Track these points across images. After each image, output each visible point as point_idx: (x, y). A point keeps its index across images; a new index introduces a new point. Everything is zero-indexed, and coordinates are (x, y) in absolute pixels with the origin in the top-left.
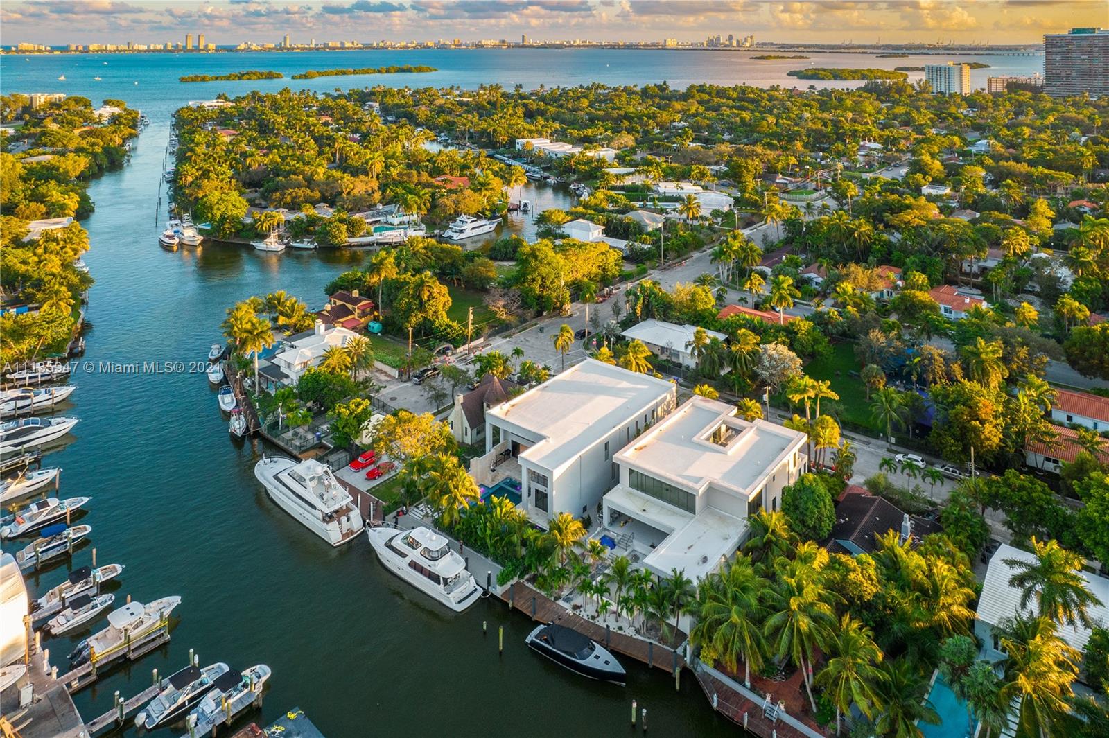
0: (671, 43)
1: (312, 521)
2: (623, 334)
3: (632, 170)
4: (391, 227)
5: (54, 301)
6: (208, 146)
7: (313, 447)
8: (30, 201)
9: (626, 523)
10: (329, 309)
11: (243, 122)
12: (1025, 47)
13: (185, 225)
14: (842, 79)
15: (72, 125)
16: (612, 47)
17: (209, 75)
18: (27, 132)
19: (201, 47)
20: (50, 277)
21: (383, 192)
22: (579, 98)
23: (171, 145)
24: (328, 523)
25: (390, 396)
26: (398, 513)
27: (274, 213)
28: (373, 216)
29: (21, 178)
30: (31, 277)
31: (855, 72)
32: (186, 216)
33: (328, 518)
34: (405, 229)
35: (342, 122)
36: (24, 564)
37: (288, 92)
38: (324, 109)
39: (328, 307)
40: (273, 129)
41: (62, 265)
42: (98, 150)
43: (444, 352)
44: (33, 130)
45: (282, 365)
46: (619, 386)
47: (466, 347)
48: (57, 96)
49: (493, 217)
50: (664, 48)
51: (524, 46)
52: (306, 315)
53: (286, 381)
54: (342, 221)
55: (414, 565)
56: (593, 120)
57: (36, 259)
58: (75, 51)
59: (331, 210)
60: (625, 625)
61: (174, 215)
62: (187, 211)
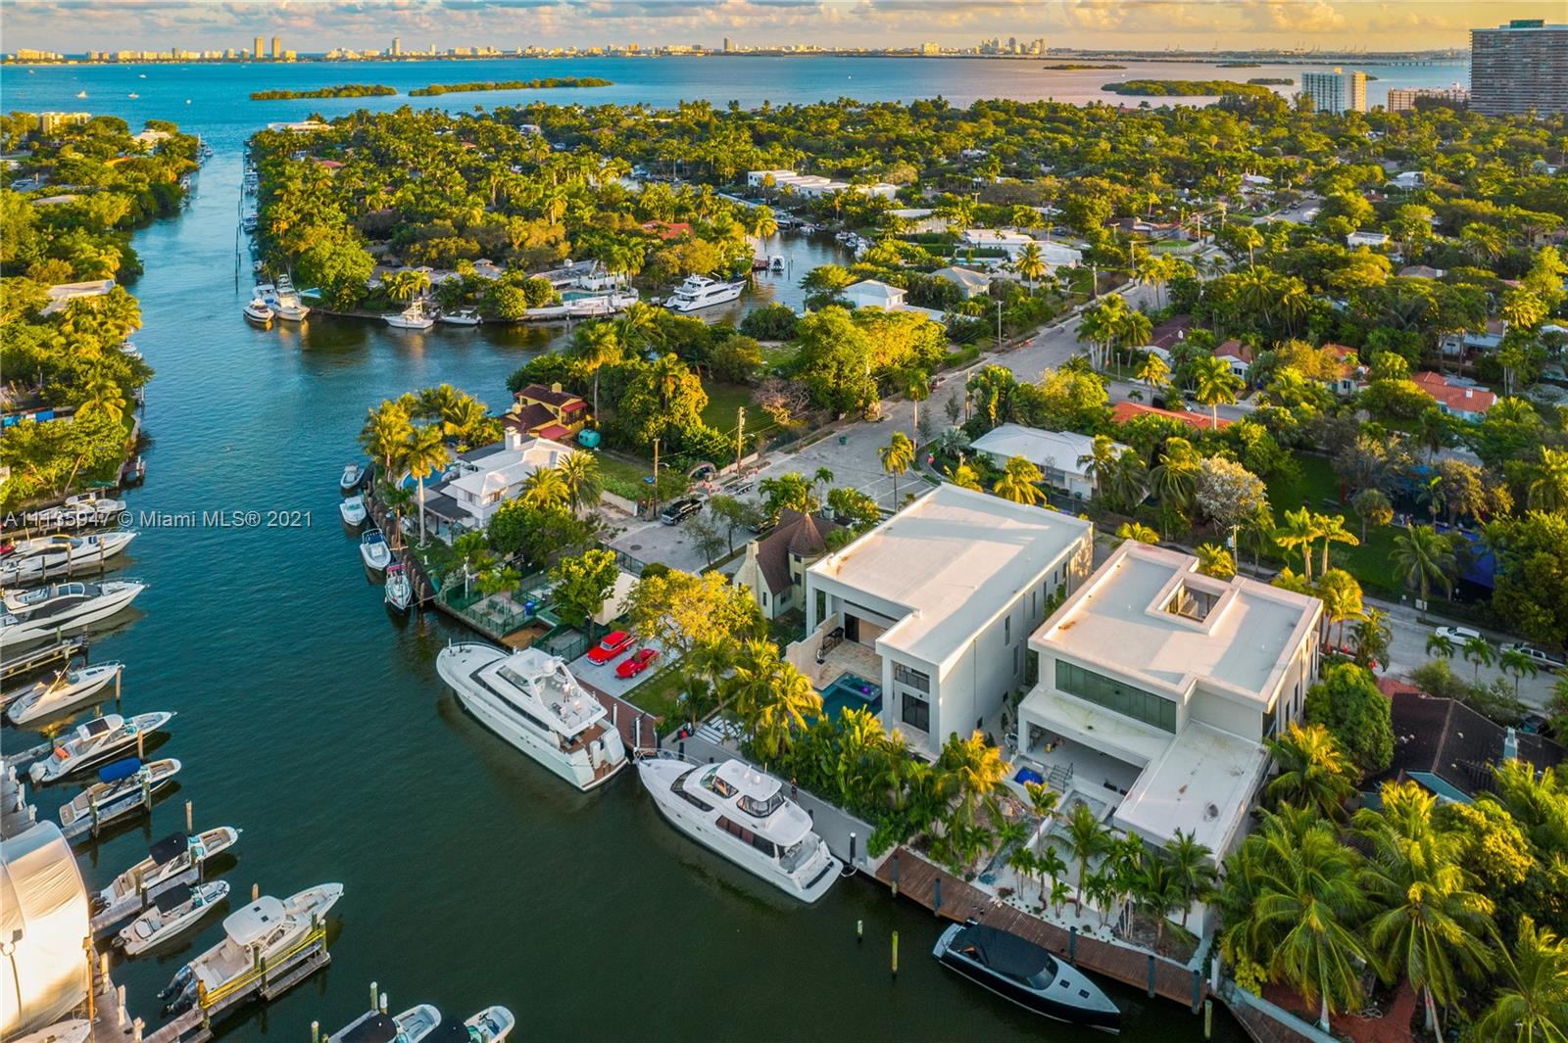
0: (931, 49)
1: (543, 749)
2: (973, 445)
3: (928, 212)
4: (588, 292)
5: (97, 401)
6: (304, 181)
7: (523, 627)
8: (49, 258)
9: (1054, 746)
10: (518, 411)
11: (350, 151)
12: (1417, 55)
13: (282, 291)
14: (1179, 94)
15: (102, 155)
16: (850, 55)
17: (292, 91)
18: (37, 165)
19: (276, 55)
20: (87, 367)
21: (573, 242)
22: (823, 118)
23: (247, 181)
24: (570, 752)
25: (630, 544)
26: (680, 733)
27: (414, 273)
28: (560, 277)
29: (33, 225)
30: (56, 367)
31: (1197, 85)
32: (284, 278)
33: (570, 745)
34: (609, 295)
35: (492, 150)
36: (73, 829)
37: (409, 111)
38: (464, 133)
39: (517, 408)
40: (396, 159)
41: (102, 349)
42: (144, 188)
43: (701, 476)
44: (45, 162)
45: (460, 497)
46: (1003, 526)
47: (734, 466)
48: (78, 115)
49: (734, 279)
50: (921, 56)
51: (727, 54)
52: (485, 421)
53: (466, 522)
54: (517, 284)
55: (725, 824)
56: (851, 147)
57: (63, 340)
58: (99, 60)
59: (497, 270)
60: (1094, 924)
61: (260, 278)
62: (284, 271)
